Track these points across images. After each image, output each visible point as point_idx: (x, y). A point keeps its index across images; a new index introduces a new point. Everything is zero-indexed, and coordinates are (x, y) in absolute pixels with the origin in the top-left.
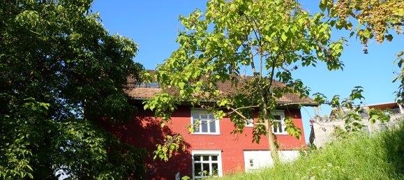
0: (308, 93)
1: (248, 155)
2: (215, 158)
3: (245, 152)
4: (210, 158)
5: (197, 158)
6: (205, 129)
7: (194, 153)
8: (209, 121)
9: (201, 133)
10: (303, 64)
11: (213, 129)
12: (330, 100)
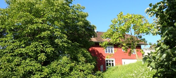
0: (147, 42)
1: (123, 61)
2: (112, 61)
3: (122, 60)
4: (111, 61)
5: (107, 61)
6: (109, 52)
7: (106, 59)
8: (110, 49)
9: (108, 53)
10: (146, 34)
11: (112, 52)
12: (153, 44)
